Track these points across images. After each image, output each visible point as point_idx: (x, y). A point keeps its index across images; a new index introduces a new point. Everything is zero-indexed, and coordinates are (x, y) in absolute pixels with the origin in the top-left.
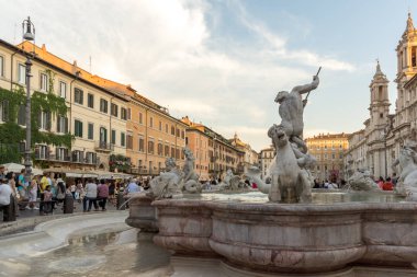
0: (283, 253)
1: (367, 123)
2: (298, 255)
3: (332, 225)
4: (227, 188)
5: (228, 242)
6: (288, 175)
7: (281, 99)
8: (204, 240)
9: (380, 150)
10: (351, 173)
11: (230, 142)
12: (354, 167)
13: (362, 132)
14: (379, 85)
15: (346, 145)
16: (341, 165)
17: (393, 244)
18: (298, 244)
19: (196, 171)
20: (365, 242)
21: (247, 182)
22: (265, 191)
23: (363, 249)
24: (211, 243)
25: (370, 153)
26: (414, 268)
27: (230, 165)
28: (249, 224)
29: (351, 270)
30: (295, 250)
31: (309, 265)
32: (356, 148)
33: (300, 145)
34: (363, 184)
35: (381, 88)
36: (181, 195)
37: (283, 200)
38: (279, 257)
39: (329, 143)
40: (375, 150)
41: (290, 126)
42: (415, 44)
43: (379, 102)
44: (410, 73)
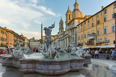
1: (58, 33)
7: (45, 29)
9: (61, 40)
13: (57, 35)
14: (61, 23)
15: (53, 38)
25: (59, 41)
27: (21, 43)
32: (55, 39)
35: (62, 24)
40: (60, 40)
42: (70, 14)
43: (61, 28)
44: (69, 21)
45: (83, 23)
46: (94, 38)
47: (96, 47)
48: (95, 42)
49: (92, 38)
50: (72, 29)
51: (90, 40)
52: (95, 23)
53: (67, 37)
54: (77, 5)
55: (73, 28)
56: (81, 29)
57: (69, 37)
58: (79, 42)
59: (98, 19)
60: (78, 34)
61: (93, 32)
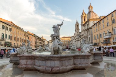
0: (54, 68)
1: (75, 34)
2: (58, 68)
4: (40, 51)
5: (40, 66)
6: (56, 47)
7: (54, 27)
8: (33, 66)
9: (78, 41)
10: (71, 46)
11: (41, 38)
12: (72, 45)
13: (74, 36)
14: (77, 25)
15: (70, 39)
16: (69, 44)
17: (81, 64)
18: (58, 65)
19: (31, 46)
20: (74, 64)
21: (45, 49)
22: (50, 52)
23: (74, 66)
24: (35, 66)
25: (76, 41)
26: (85, 70)
27: (41, 44)
28: (45, 61)
31: (61, 71)
32: (72, 40)
33: (59, 39)
34: (74, 49)
35: (78, 26)
36: (26, 53)
37: (54, 54)
39: (66, 39)
41: (56, 34)
42: (85, 16)
43: (77, 29)
44: (84, 23)
45: (98, 23)
46: (110, 37)
47: (113, 46)
48: (112, 41)
49: (108, 37)
50: (88, 30)
51: (106, 39)
52: (110, 22)
53: (83, 38)
54: (91, 8)
55: (89, 29)
56: (97, 29)
57: (85, 37)
58: (95, 41)
59: (113, 18)
60: (94, 34)
61: (109, 31)
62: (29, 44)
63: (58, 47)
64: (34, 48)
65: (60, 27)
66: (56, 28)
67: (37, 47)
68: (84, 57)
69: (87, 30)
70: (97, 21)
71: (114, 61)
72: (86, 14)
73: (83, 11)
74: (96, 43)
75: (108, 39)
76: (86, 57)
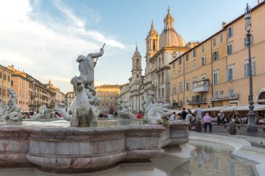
0: (79, 160)
1: (130, 79)
2: (88, 160)
3: (108, 140)
4: (42, 117)
5: (41, 155)
6: (83, 109)
7: (80, 60)
8: (23, 155)
9: (136, 96)
10: (121, 108)
11: (45, 86)
12: (123, 105)
13: (128, 84)
14: (137, 58)
15: (119, 91)
16: (116, 104)
17: (141, 149)
18: (88, 153)
20: (127, 149)
21: (56, 113)
22: (68, 120)
23: (125, 153)
24: (28, 156)
25: (131, 97)
26: (151, 162)
27: (45, 101)
28: (56, 142)
29: (119, 166)
30: (86, 157)
31: (94, 166)
32: (124, 94)
33: (91, 90)
34: (127, 115)
35: (138, 60)
36: (5, 123)
37: (80, 125)
38: (76, 162)
39: (109, 90)
40: (134, 96)
41: (85, 78)
42: (155, 38)
43: (137, 69)
44: (152, 54)
45: (182, 58)
46: (206, 89)
47: (211, 109)
48: (209, 98)
49: (202, 89)
50: (160, 71)
51: (198, 94)
52: (209, 57)
53: (149, 89)
54: (170, 20)
55: (162, 69)
56: (180, 71)
57: (154, 88)
58: (174, 98)
59: (214, 48)
60: (172, 82)
61: (204, 76)
62: (14, 100)
63: (88, 109)
64: (26, 109)
65: (95, 60)
66: (86, 63)
67: (34, 107)
68: (149, 133)
69: (158, 72)
70: (182, 53)
71: (210, 142)
72: (159, 34)
73: (152, 26)
74: (176, 102)
75: (203, 93)
76: (153, 134)
